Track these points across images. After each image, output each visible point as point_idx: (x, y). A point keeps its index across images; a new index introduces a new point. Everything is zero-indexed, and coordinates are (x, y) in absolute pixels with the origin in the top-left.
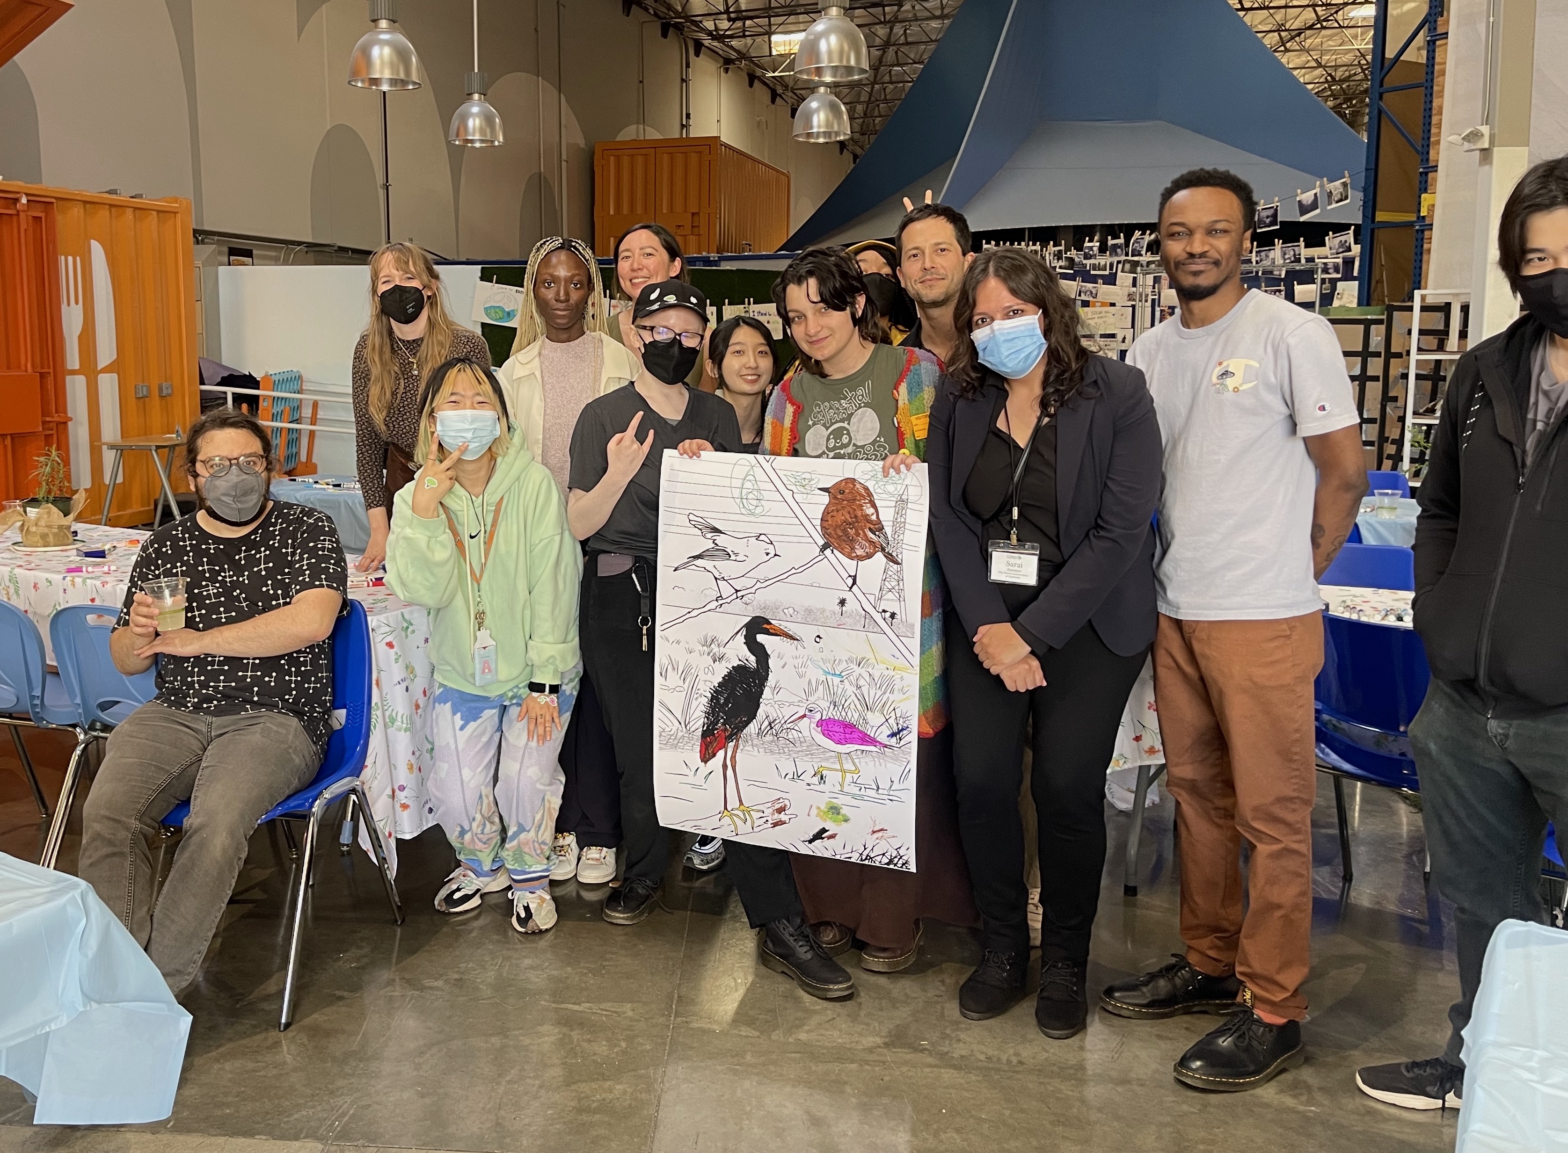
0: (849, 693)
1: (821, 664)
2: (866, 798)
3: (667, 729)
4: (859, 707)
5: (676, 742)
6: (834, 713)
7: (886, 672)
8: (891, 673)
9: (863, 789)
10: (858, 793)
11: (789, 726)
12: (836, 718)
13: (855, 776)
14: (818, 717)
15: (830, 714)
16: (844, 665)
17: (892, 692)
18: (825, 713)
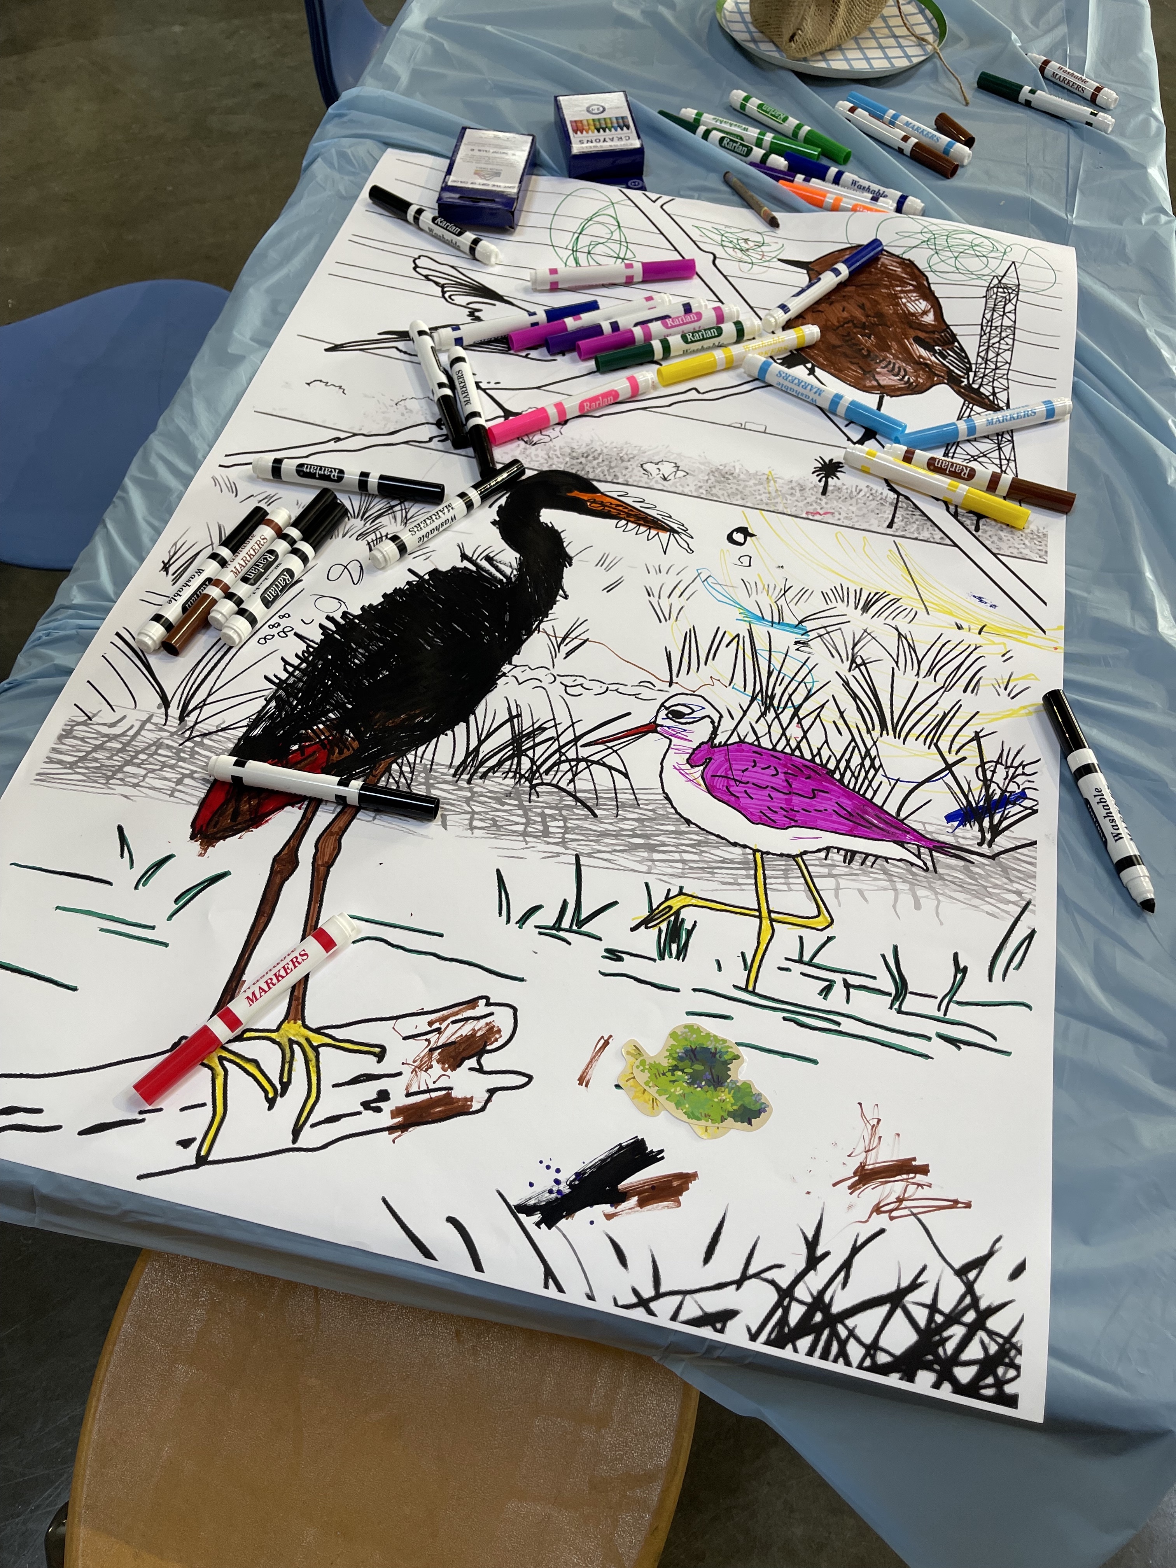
0: (820, 676)
1: (740, 594)
2: (847, 1025)
3: (108, 716)
4: (853, 717)
5: (117, 761)
6: (761, 728)
7: (955, 636)
8: (973, 639)
9: (839, 990)
10: (819, 1002)
11: (584, 752)
12: (766, 743)
13: (813, 940)
14: (700, 733)
15: (744, 728)
16: (816, 604)
17: (972, 686)
18: (727, 724)
